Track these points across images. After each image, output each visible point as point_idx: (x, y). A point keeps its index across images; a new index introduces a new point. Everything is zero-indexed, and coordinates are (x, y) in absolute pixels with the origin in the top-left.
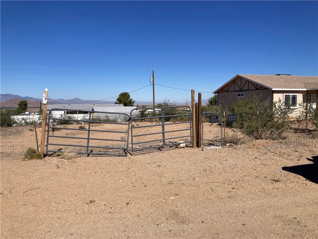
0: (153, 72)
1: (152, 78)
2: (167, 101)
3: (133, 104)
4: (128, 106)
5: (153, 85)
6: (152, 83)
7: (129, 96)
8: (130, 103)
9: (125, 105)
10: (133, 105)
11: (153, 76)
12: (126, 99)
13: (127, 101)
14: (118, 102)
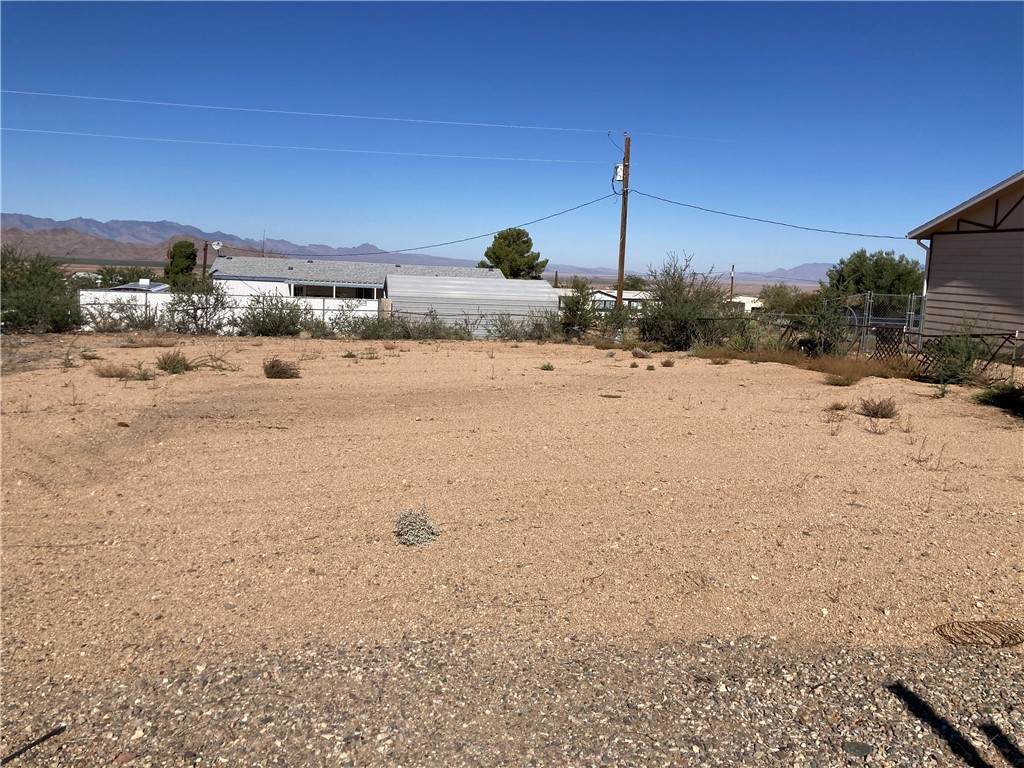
0: (628, 141)
1: (621, 167)
2: (681, 264)
3: (541, 272)
4: (524, 277)
5: (625, 194)
6: (619, 188)
7: (528, 243)
8: (532, 267)
9: (514, 273)
10: (542, 275)
11: (626, 159)
12: (517, 252)
13: (520, 261)
14: (488, 262)
